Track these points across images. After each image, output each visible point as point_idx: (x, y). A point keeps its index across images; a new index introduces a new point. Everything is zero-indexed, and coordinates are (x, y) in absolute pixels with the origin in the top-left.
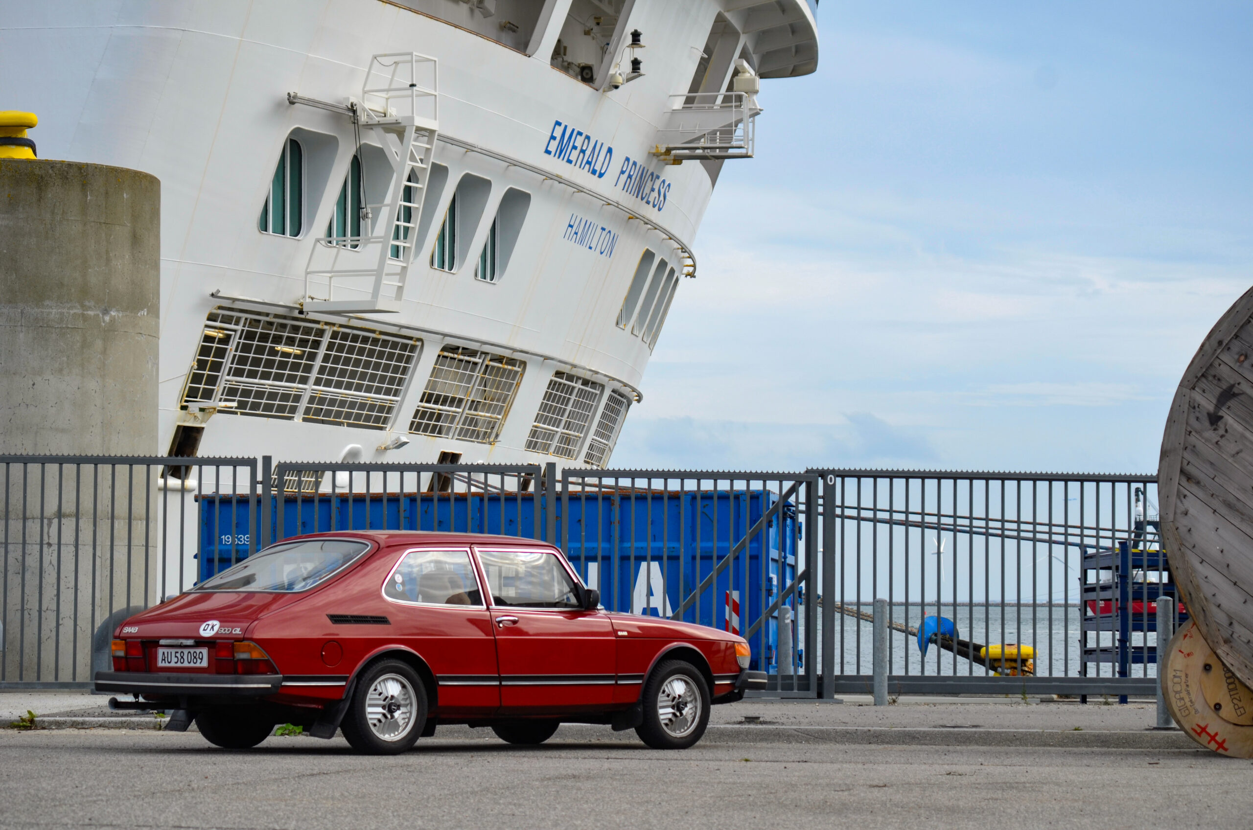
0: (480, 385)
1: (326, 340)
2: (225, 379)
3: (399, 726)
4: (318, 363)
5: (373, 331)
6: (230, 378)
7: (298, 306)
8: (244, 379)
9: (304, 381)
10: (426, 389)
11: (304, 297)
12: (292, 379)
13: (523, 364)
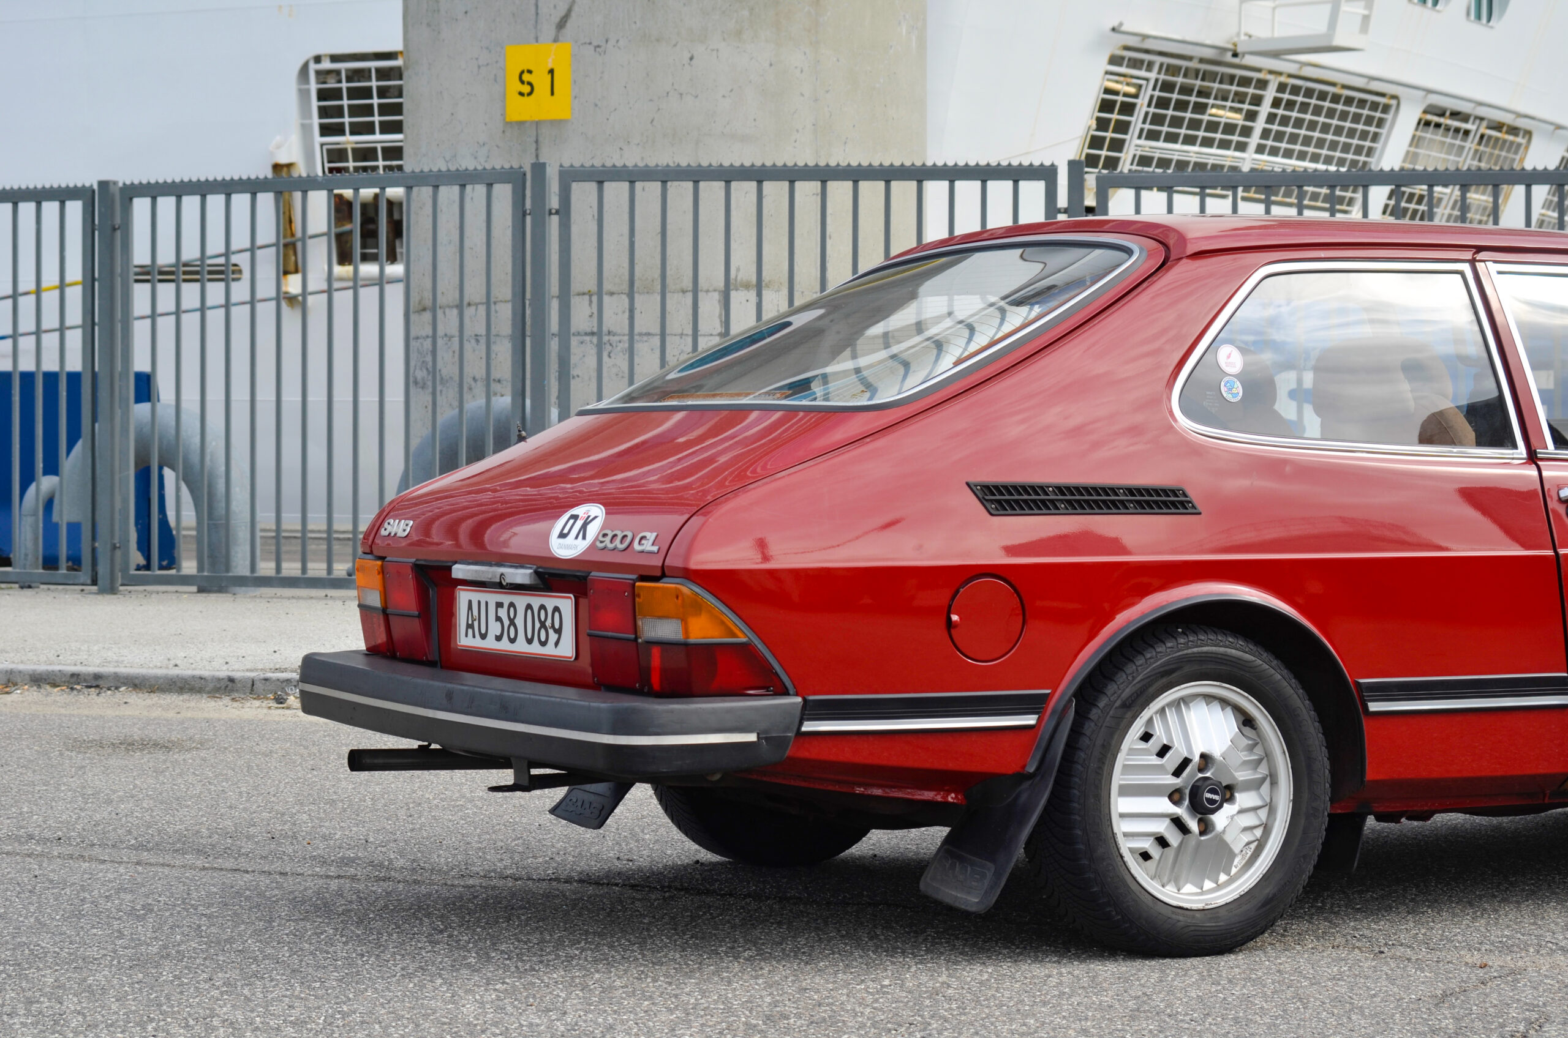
0: (1473, 159)
1: (1270, 94)
2: (1135, 145)
3: (1232, 855)
4: (1260, 125)
5: (1333, 84)
6: (1142, 142)
7: (1230, 46)
8: (1160, 144)
9: (1241, 147)
10: (1404, 161)
11: (1238, 34)
12: (1224, 145)
13: (1528, 134)
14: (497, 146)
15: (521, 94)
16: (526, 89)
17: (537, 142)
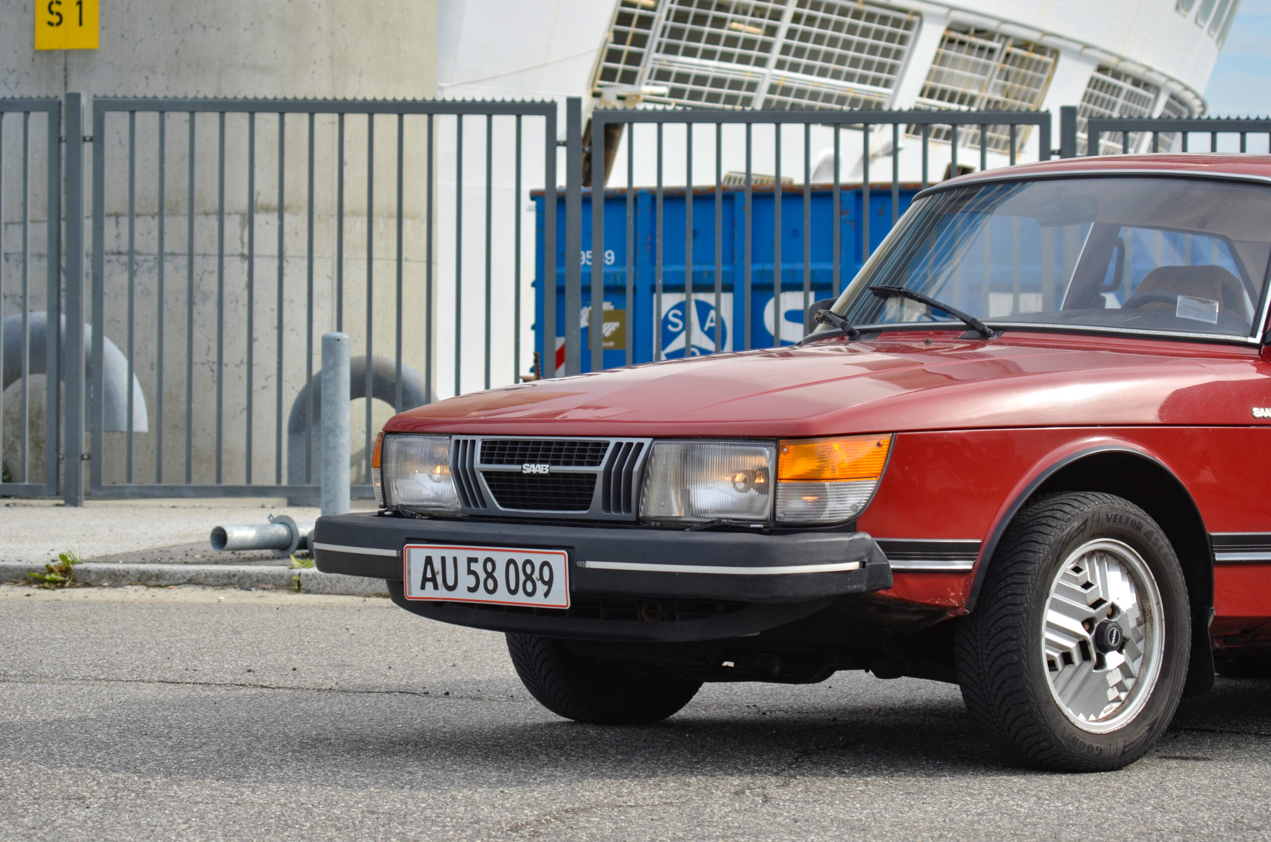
0: (999, 77)
1: (790, 9)
2: (653, 59)
4: (780, 40)
6: (660, 56)
8: (679, 58)
9: (761, 62)
10: (928, 79)
12: (744, 60)
13: (1056, 53)
14: (27, 73)
15: (50, 24)
16: (55, 19)
17: (65, 69)
